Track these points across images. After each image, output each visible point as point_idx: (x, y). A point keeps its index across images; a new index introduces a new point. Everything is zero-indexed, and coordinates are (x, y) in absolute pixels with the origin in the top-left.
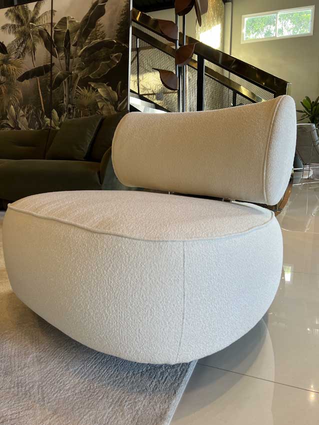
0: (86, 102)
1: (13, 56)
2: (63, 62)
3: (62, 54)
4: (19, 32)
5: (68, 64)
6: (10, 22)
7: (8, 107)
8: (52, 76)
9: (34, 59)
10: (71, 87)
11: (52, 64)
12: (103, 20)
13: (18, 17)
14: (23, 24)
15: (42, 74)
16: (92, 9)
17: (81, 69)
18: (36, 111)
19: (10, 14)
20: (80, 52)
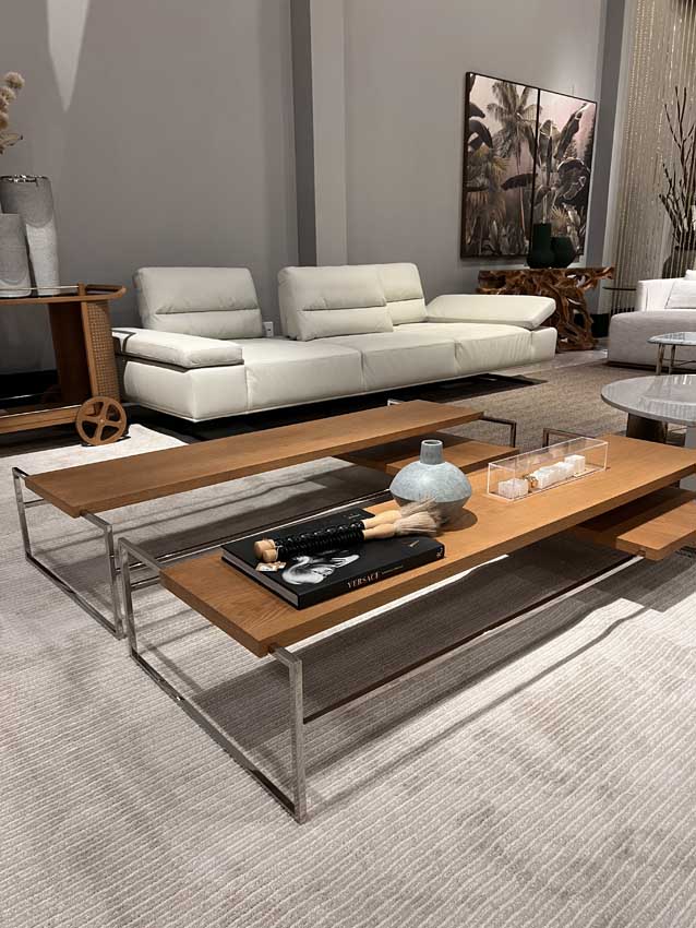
0: (559, 224)
1: (499, 153)
2: (545, 174)
3: (545, 165)
4: (506, 120)
5: (548, 176)
6: (497, 102)
7: (491, 223)
8: (533, 189)
9: (519, 162)
10: (549, 205)
11: (535, 175)
12: (577, 137)
14: (510, 112)
15: (525, 185)
16: (570, 120)
17: (558, 186)
18: (517, 230)
19: (497, 90)
20: (559, 167)
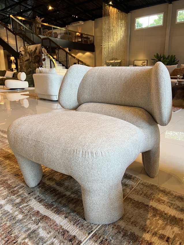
13: (25, 49)
